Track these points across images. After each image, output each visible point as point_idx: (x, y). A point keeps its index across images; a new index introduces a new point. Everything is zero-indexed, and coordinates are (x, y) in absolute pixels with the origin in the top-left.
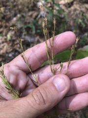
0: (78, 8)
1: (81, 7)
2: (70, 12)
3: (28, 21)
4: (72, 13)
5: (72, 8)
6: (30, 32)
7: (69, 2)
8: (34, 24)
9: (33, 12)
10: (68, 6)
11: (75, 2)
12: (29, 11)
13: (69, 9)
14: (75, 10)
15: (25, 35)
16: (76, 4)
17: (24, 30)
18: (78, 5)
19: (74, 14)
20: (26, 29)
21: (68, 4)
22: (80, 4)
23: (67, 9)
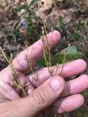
0: (57, 14)
1: (60, 13)
2: (50, 18)
3: (9, 30)
4: (52, 19)
5: (51, 14)
6: (12, 41)
7: (48, 9)
8: (15, 33)
9: (14, 21)
10: (47, 13)
11: (53, 9)
12: (9, 20)
13: (49, 15)
14: (54, 16)
15: (7, 44)
16: (55, 10)
17: (6, 40)
18: (56, 12)
19: (53, 19)
20: (7, 38)
21: (47, 11)
22: (58, 10)
23: (47, 16)
